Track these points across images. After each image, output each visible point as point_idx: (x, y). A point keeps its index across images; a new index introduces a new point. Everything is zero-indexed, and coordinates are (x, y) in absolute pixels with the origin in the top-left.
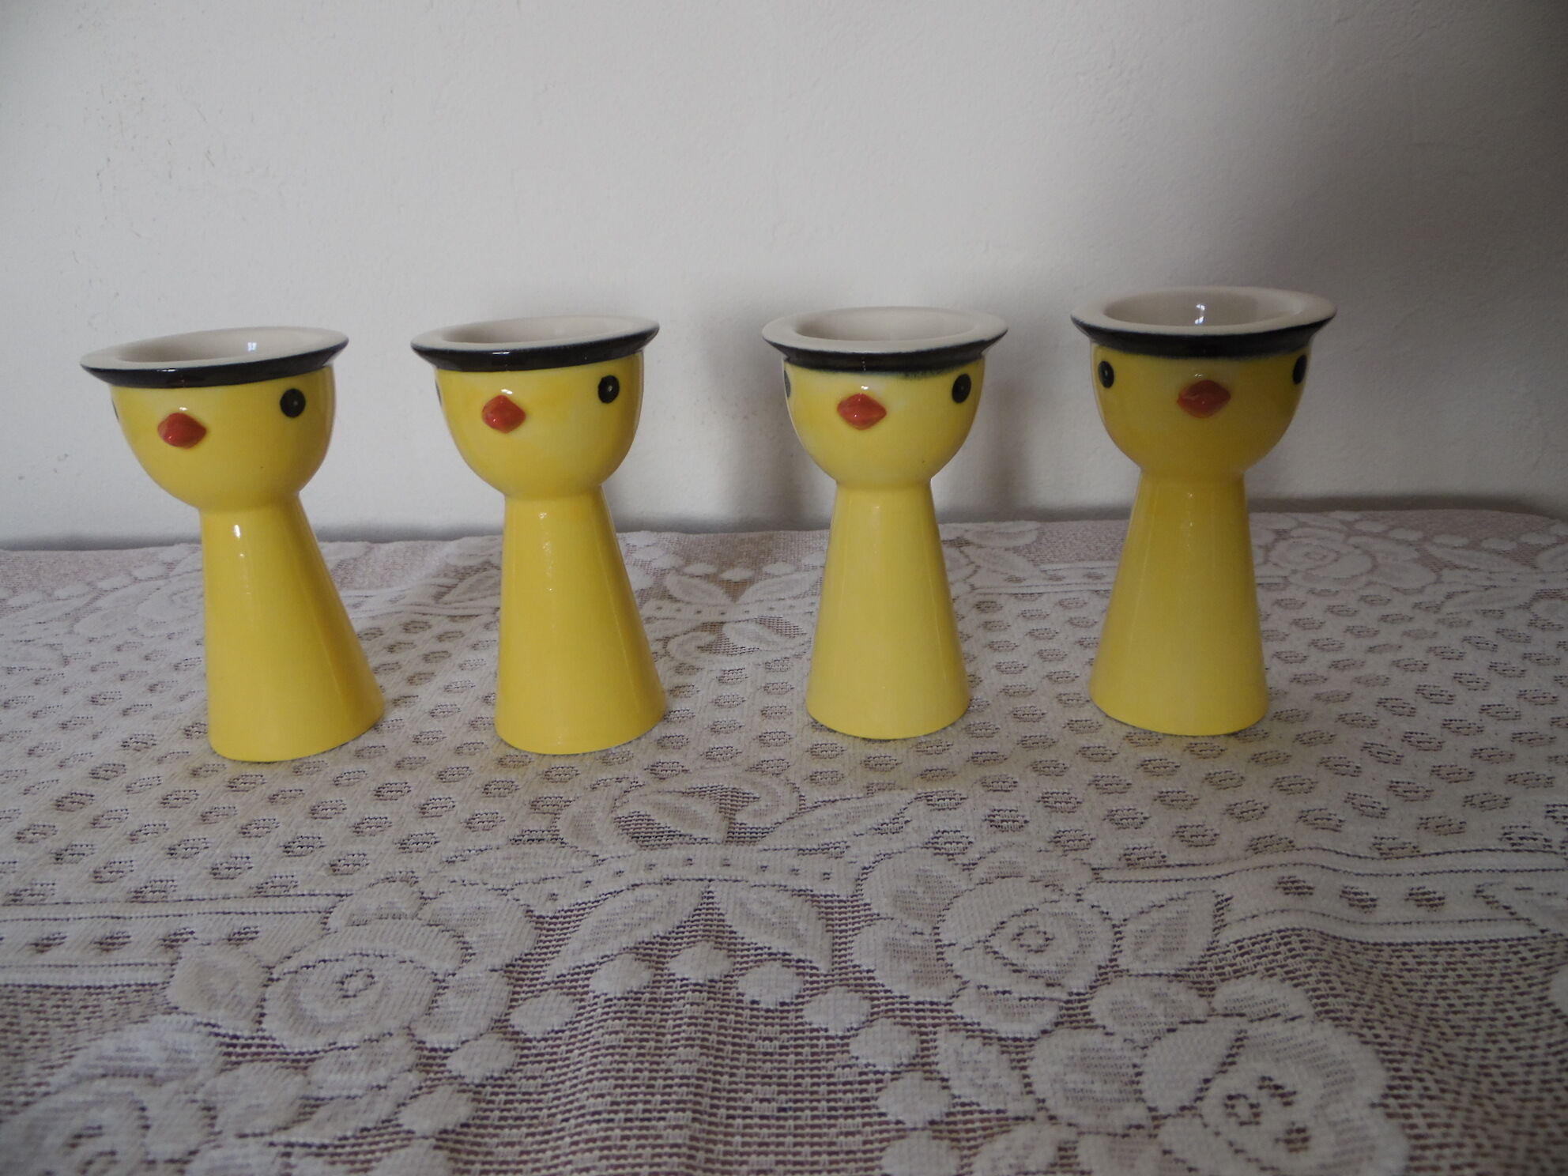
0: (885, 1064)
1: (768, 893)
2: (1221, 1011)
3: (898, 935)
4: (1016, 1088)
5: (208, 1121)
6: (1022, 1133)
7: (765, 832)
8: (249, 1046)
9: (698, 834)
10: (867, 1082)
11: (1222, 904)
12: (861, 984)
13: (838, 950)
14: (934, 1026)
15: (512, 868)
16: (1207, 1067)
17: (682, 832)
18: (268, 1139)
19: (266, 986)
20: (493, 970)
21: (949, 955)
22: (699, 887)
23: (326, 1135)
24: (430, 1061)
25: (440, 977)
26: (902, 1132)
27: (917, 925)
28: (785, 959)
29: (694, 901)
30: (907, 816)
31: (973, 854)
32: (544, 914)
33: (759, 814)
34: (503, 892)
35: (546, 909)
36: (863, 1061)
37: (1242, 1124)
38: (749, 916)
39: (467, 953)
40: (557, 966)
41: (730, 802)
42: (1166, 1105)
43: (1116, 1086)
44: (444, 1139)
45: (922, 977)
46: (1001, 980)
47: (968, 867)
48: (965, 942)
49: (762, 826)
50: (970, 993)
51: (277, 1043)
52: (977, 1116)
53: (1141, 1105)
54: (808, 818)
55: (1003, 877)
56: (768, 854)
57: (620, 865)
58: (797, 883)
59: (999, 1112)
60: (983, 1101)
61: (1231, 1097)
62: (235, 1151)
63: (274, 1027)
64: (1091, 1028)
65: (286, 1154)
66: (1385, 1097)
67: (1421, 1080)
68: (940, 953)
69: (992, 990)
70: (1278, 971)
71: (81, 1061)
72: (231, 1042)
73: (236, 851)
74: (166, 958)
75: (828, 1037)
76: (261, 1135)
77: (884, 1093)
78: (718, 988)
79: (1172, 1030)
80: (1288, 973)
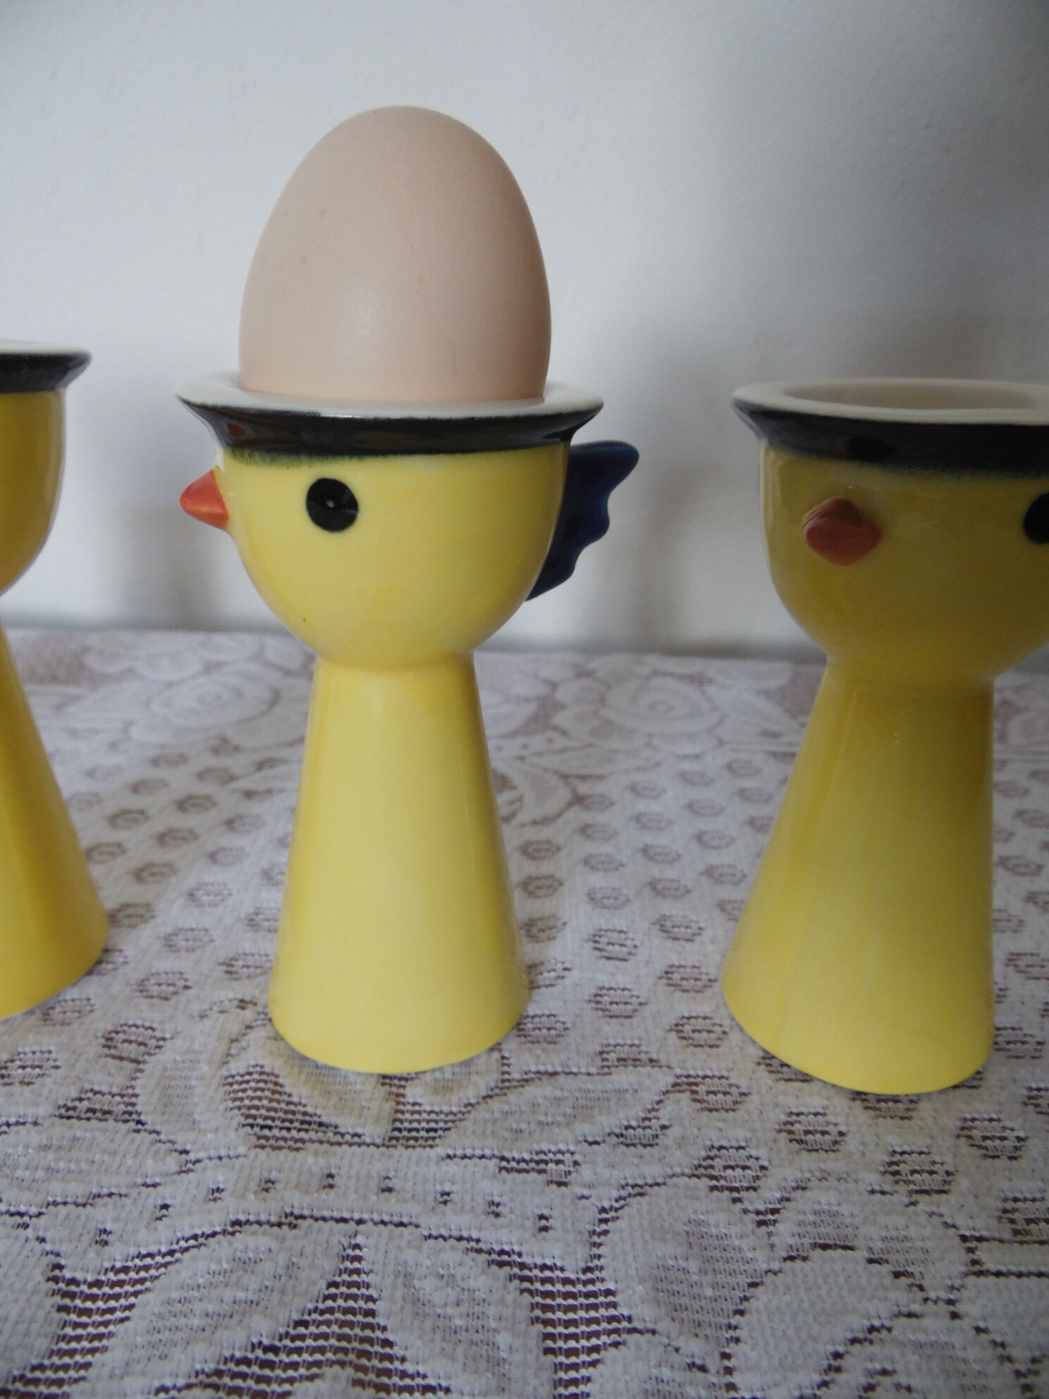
1: (451, 1255)
3: (666, 1373)
7: (451, 1121)
9: (347, 1124)
15: (48, 1169)
17: (324, 1119)
22: (337, 1236)
27: (694, 1348)
29: (329, 1265)
30: (665, 1114)
32: (79, 1276)
33: (443, 1085)
34: (22, 1219)
35: (85, 1265)
38: (418, 1304)
47: (767, 1218)
49: (446, 1109)
54: (518, 1099)
55: (825, 1247)
56: (452, 1167)
57: (220, 1176)
58: (497, 1236)
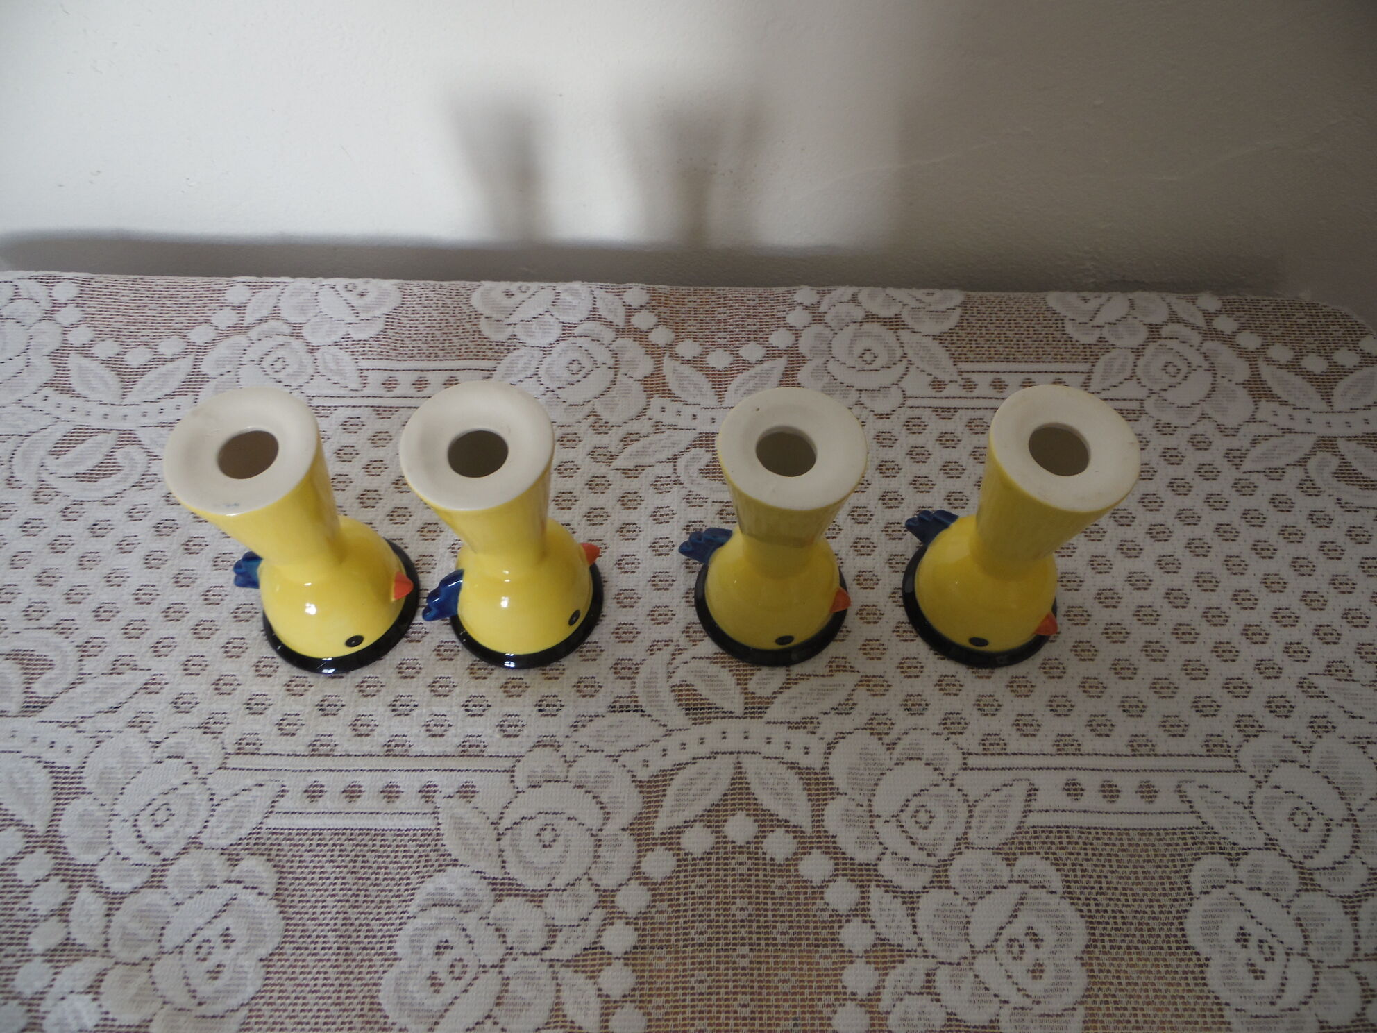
0: (843, 908)
1: (774, 765)
2: (1016, 879)
3: (849, 807)
4: (909, 930)
5: (501, 939)
6: (911, 962)
7: (767, 703)
8: (504, 884)
10: (834, 922)
11: (1032, 792)
12: (829, 846)
13: (818, 819)
14: (868, 881)
15: (615, 736)
16: (1002, 918)
17: (717, 705)
18: (539, 957)
19: (499, 840)
20: (623, 829)
21: (878, 824)
22: (732, 759)
23: (568, 954)
24: (606, 898)
25: (594, 832)
26: (851, 958)
27: (859, 798)
28: (786, 825)
29: (731, 772)
30: (855, 698)
31: (893, 735)
32: (643, 778)
33: (762, 684)
34: (615, 758)
35: (643, 775)
36: (830, 907)
37: (1014, 958)
38: (764, 784)
39: (607, 817)
40: (661, 824)
42: (980, 946)
43: (957, 931)
44: (629, 958)
45: (862, 844)
46: (904, 848)
47: (891, 747)
48: (886, 815)
50: (887, 858)
51: (519, 882)
52: (888, 948)
53: (968, 944)
54: (794, 690)
56: (770, 727)
57: (683, 738)
58: (789, 756)
59: (899, 945)
60: (891, 937)
61: (1011, 940)
62: (526, 964)
63: (514, 870)
64: (948, 888)
65: (551, 966)
66: (1083, 952)
67: (1103, 941)
68: (871, 822)
69: (900, 856)
70: (1051, 856)
71: (419, 897)
72: (493, 882)
73: (436, 710)
74: (429, 808)
75: (813, 887)
76: (535, 954)
77: (842, 931)
78: (752, 848)
79: (989, 893)
80: (1056, 859)
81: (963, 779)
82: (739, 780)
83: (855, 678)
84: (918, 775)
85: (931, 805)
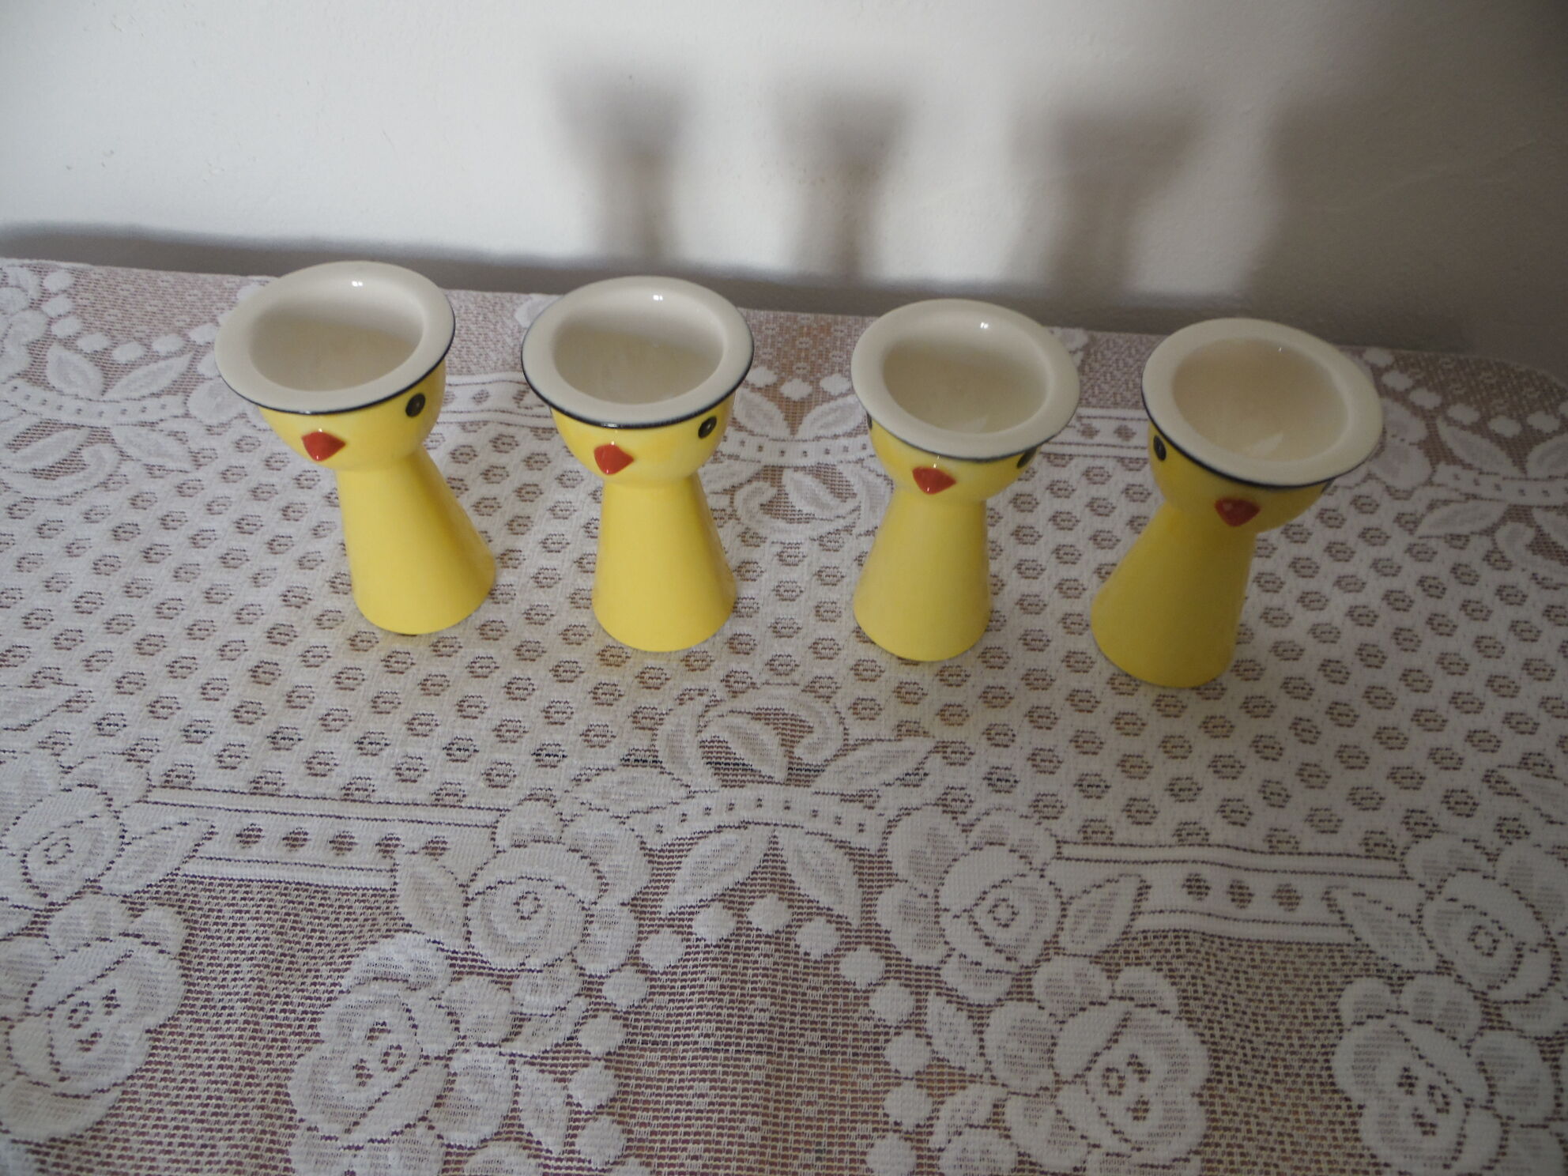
0: (892, 1020)
1: (818, 842)
2: (1119, 994)
3: (910, 897)
4: (974, 1050)
5: (454, 1025)
6: (973, 1090)
7: (817, 771)
8: (466, 960)
9: (766, 770)
10: (879, 1034)
11: (1144, 889)
12: (879, 942)
13: (868, 907)
14: (927, 987)
15: (626, 794)
16: (1100, 1041)
17: (753, 767)
18: (497, 1049)
19: (466, 905)
20: (623, 904)
21: (945, 920)
22: (766, 832)
23: (534, 1049)
24: (590, 987)
25: (586, 906)
26: (898, 1080)
27: (923, 888)
28: (828, 914)
29: (764, 846)
30: (927, 767)
31: (971, 815)
32: (654, 847)
33: (813, 748)
34: (622, 820)
35: (655, 842)
36: (876, 1016)
37: (1111, 1093)
38: (804, 864)
39: (604, 890)
40: (669, 905)
41: (791, 729)
42: (1066, 1073)
43: (1038, 1054)
44: (611, 1059)
45: (922, 942)
46: (975, 949)
47: (967, 829)
48: (956, 909)
49: (814, 763)
50: (954, 961)
51: (485, 959)
52: (946, 1070)
53: (1051, 1071)
54: (851, 758)
55: (991, 844)
56: (819, 798)
57: (708, 802)
58: (839, 833)
59: (961, 1068)
60: (952, 1057)
61: (1108, 1070)
62: (479, 1057)
63: (479, 944)
64: (1030, 1000)
65: (512, 1062)
66: (1203, 1088)
67: (1229, 1075)
68: (937, 916)
69: (969, 960)
70: (1164, 967)
71: (357, 967)
72: (453, 956)
73: (411, 751)
74: (386, 864)
75: (855, 991)
76: (493, 1045)
77: (889, 1045)
78: (782, 940)
79: (1083, 1009)
80: (1171, 970)
81: (1056, 870)
82: (773, 855)
83: (929, 744)
84: (999, 864)
85: (1014, 899)
